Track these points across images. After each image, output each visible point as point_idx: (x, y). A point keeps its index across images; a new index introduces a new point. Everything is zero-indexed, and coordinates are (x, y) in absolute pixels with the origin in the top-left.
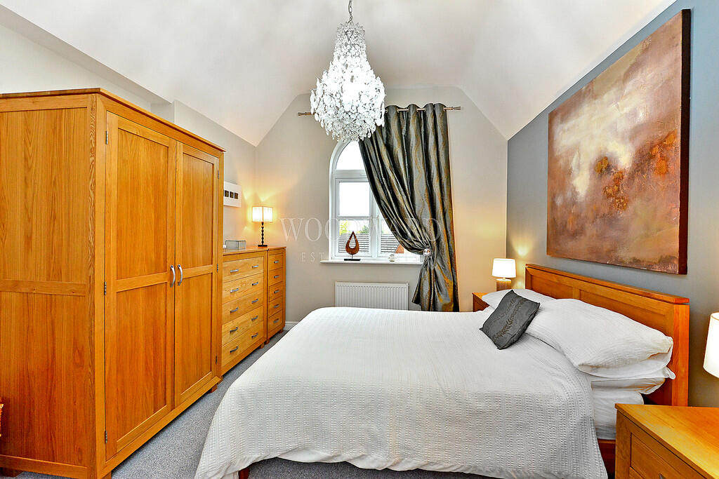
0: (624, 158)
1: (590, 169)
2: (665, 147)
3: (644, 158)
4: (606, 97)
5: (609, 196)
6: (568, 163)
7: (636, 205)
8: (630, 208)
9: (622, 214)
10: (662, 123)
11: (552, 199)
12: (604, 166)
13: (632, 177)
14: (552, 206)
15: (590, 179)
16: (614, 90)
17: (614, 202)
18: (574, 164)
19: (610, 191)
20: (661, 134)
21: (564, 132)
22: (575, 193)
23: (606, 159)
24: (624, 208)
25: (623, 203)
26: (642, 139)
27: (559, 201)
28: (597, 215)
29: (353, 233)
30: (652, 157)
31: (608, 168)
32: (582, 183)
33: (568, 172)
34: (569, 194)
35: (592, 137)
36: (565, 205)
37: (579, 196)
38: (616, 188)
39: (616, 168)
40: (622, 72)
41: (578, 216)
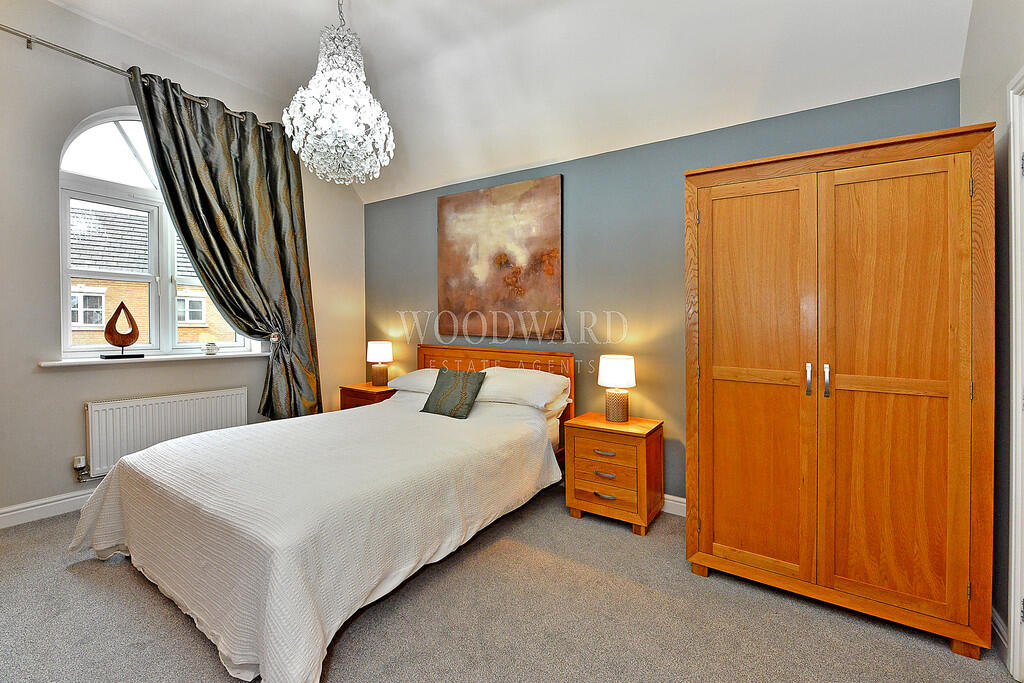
0: (521, 258)
1: (489, 260)
2: (551, 257)
3: (537, 261)
4: (504, 207)
5: (509, 284)
6: (464, 250)
7: (531, 294)
8: (527, 295)
9: (520, 299)
10: (549, 241)
11: (445, 280)
12: (502, 261)
13: (527, 273)
14: (445, 286)
15: (490, 268)
16: (511, 204)
17: (513, 290)
18: (471, 252)
19: (510, 281)
20: (549, 248)
21: (459, 221)
22: (472, 277)
23: (506, 255)
24: (522, 295)
25: (521, 291)
26: (534, 248)
27: (454, 283)
28: (498, 298)
29: (122, 306)
30: (542, 262)
31: (507, 263)
32: (481, 271)
33: (464, 259)
34: (466, 278)
35: (491, 235)
36: (461, 286)
37: (477, 282)
38: (514, 279)
39: (514, 264)
40: (519, 194)
41: (477, 298)
